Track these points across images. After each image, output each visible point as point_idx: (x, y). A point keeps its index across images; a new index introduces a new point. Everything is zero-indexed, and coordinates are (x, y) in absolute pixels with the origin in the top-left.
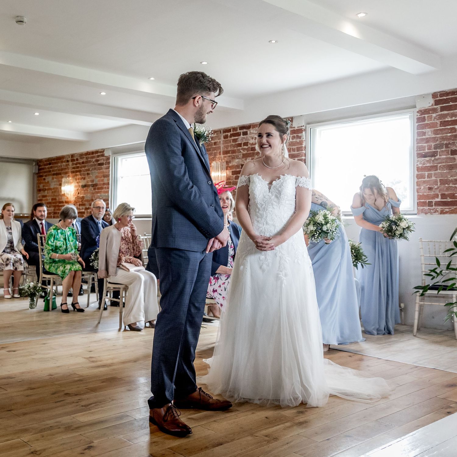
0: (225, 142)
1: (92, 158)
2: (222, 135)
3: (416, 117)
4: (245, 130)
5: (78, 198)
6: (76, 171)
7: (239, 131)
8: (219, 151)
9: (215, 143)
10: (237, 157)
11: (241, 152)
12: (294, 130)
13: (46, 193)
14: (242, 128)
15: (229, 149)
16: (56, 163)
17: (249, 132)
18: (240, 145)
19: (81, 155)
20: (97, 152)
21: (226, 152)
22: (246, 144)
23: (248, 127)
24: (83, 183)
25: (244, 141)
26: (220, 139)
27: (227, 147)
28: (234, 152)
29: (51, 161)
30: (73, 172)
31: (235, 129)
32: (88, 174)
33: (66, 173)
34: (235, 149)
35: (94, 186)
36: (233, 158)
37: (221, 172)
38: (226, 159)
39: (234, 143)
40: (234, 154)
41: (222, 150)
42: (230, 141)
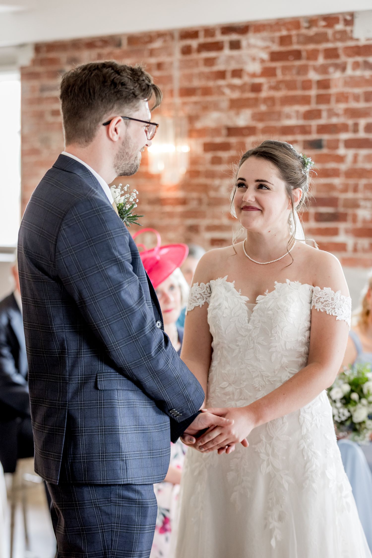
0: (185, 65)
2: (176, 46)
4: (234, 37)
7: (219, 37)
8: (168, 87)
9: (159, 66)
10: (216, 107)
11: (223, 94)
12: (358, 47)
14: (227, 29)
15: (196, 83)
17: (244, 43)
18: (222, 75)
21: (187, 92)
22: (237, 73)
23: (243, 29)
25: (233, 66)
26: (170, 54)
27: (189, 77)
28: (206, 91)
31: (209, 32)
34: (211, 84)
36: (206, 108)
37: (176, 145)
38: (189, 109)
39: (206, 70)
40: (209, 99)
41: (176, 85)
42: (196, 63)
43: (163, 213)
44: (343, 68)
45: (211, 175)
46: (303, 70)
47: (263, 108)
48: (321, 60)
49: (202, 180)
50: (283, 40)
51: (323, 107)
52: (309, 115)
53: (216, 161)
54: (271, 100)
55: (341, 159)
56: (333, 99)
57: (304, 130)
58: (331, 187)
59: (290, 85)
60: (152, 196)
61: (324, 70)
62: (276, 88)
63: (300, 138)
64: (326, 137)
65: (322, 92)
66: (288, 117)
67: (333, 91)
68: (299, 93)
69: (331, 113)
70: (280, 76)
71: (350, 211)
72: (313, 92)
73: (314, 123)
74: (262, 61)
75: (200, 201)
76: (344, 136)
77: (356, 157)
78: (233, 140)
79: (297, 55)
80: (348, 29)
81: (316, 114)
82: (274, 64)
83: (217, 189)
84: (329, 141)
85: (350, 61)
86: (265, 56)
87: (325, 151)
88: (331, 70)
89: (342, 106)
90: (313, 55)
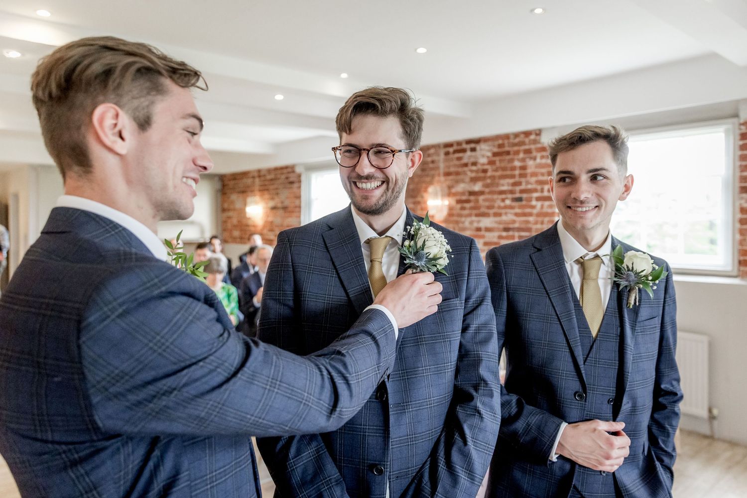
0: (446, 160)
1: (282, 174)
2: (442, 152)
3: (738, 132)
4: (473, 145)
5: (266, 222)
6: (264, 189)
7: (464, 146)
8: (438, 172)
9: (433, 162)
10: (463, 181)
11: (466, 174)
12: (542, 147)
13: (231, 214)
14: (469, 142)
15: (452, 169)
16: (242, 178)
17: (478, 149)
18: (466, 165)
19: (269, 171)
20: (286, 167)
21: (447, 174)
22: (474, 164)
23: (477, 141)
24: (271, 204)
25: (472, 160)
26: (438, 155)
27: (448, 167)
28: (457, 174)
29: (236, 177)
30: (260, 190)
31: (459, 143)
32: (277, 194)
33: (252, 191)
34: (460, 170)
35: (285, 208)
36: (457, 182)
37: (442, 200)
38: (448, 183)
39: (457, 163)
40: (460, 177)
41: (442, 171)
42: (452, 160)
44: (535, 159)
45: (460, 215)
46: (512, 161)
47: (489, 181)
48: (521, 155)
49: (455, 218)
50: (500, 146)
51: (523, 180)
52: (515, 184)
53: (463, 208)
54: (493, 177)
55: (533, 207)
56: (529, 176)
57: (512, 192)
58: (527, 222)
59: (504, 169)
61: (523, 160)
62: (496, 170)
63: (510, 196)
64: (524, 196)
65: (522, 172)
66: (503, 185)
67: (529, 171)
68: (509, 173)
69: (528, 183)
70: (498, 164)
72: (517, 172)
73: (518, 188)
74: (488, 157)
76: (535, 195)
77: (542, 206)
78: (472, 198)
79: (508, 153)
80: (538, 138)
81: (519, 184)
82: (494, 159)
83: (463, 223)
84: (526, 198)
85: (539, 155)
86: (489, 154)
87: (524, 203)
88: (528, 160)
89: (533, 179)
90: (517, 153)
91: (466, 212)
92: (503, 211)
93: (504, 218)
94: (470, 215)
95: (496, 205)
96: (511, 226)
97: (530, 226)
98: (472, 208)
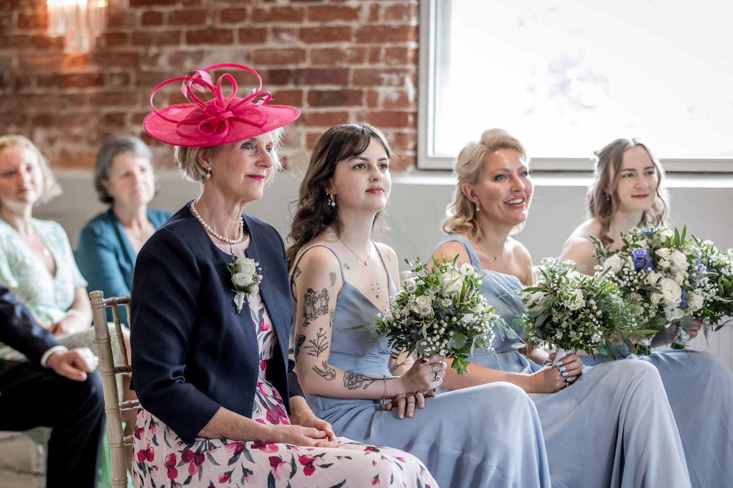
43: (63, 96)
45: (145, 40)
53: (152, 19)
58: (337, 55)
60: (45, 72)
71: (365, 89)
75: (126, 79)
91: (162, 29)
92: (269, 26)
93: (271, 44)
94: (174, 38)
95: (249, 9)
96: (291, 67)
97: (345, 65)
98: (178, 18)
